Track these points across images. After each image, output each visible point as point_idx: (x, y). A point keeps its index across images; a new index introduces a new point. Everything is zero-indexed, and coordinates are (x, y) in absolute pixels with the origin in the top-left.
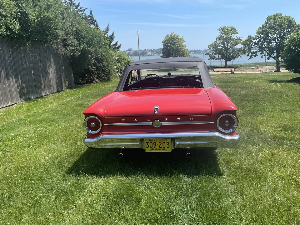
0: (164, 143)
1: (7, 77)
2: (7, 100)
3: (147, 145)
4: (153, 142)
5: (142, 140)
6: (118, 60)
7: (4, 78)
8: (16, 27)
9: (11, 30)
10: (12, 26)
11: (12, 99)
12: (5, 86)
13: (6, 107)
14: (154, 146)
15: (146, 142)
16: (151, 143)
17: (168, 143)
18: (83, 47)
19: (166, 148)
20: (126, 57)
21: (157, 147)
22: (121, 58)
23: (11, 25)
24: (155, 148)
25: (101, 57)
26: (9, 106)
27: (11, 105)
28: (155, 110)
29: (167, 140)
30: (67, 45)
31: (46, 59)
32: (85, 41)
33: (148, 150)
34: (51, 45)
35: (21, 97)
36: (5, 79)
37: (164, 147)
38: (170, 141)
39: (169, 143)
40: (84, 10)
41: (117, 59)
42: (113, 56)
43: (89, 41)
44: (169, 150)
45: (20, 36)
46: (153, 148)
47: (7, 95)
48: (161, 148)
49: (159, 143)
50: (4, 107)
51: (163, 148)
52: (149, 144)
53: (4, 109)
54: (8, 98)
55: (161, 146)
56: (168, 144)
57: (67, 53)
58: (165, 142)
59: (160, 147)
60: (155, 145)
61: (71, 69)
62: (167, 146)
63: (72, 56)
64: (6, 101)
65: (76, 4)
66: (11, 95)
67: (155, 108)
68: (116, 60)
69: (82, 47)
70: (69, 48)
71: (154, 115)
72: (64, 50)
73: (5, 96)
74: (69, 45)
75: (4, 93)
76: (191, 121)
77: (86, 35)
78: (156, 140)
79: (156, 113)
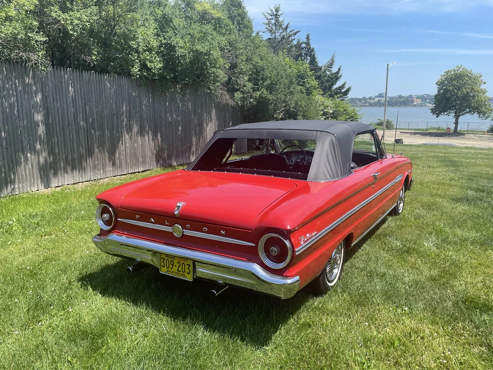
0: (183, 265)
1: (141, 132)
2: (136, 164)
3: (163, 262)
4: (170, 260)
5: (155, 253)
6: (333, 113)
7: (136, 133)
8: (157, 64)
9: (149, 70)
10: (152, 64)
11: (144, 162)
12: (136, 145)
13: (135, 173)
14: (171, 266)
15: (162, 258)
16: (168, 261)
18: (261, 94)
19: (186, 273)
20: (350, 109)
21: (175, 269)
22: (339, 111)
23: (151, 62)
24: (173, 270)
25: (295, 108)
26: (139, 172)
27: (143, 172)
28: (176, 208)
29: (188, 260)
30: (237, 90)
31: (205, 110)
32: (265, 84)
33: (163, 271)
34: (210, 89)
35: (157, 162)
36: (137, 135)
37: (184, 271)
38: (191, 263)
39: (189, 265)
40: (295, 34)
41: (331, 112)
42: (326, 107)
43: (272, 84)
44: (189, 278)
45: (162, 77)
46: (170, 269)
47: (138, 157)
48: (180, 271)
49: (178, 263)
50: (131, 173)
51: (182, 273)
52: (165, 262)
53: (130, 175)
54: (138, 160)
55: (180, 269)
56: (188, 269)
57: (231, 102)
58: (186, 263)
59: (178, 271)
60: (173, 265)
63: (242, 107)
64: (136, 165)
65: (284, 26)
66: (144, 157)
67: (178, 204)
68: (331, 114)
69: (259, 93)
70: (238, 95)
71: (174, 216)
72: (228, 97)
73: (135, 158)
74: (239, 91)
75: (134, 155)
76: (223, 235)
77: (269, 75)
78: (174, 257)
79: (176, 213)
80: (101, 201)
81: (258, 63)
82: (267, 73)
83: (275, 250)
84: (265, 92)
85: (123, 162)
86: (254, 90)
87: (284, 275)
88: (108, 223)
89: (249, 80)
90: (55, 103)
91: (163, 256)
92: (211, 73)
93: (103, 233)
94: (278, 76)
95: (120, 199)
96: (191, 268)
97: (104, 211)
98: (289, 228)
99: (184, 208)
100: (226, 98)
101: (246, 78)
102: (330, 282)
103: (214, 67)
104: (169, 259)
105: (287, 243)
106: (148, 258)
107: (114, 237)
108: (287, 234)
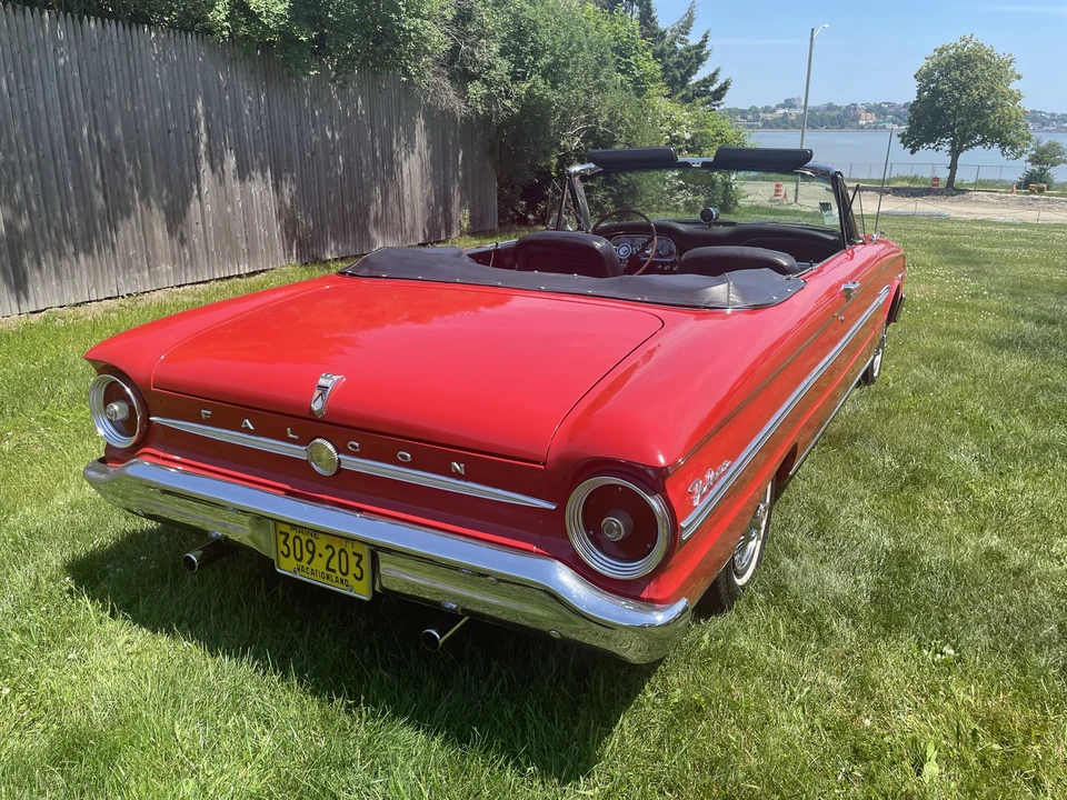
0: (343, 555)
2: (233, 256)
3: (285, 543)
4: (304, 538)
5: (260, 520)
6: (692, 141)
9: (253, 17)
10: (261, 3)
11: (251, 253)
12: (229, 210)
13: (229, 278)
14: (307, 556)
15: (281, 533)
16: (297, 541)
17: (357, 559)
18: (530, 88)
19: (350, 578)
21: (319, 564)
24: (310, 567)
25: (608, 125)
26: (240, 276)
27: (250, 275)
28: (317, 393)
29: (356, 544)
30: (472, 77)
32: (542, 62)
33: (286, 567)
34: (407, 74)
37: (344, 571)
38: (364, 552)
39: (360, 557)
41: (688, 136)
42: (676, 125)
43: (555, 64)
44: (362, 591)
45: (288, 38)
46: (304, 563)
47: (237, 239)
48: (334, 571)
49: (327, 548)
50: (220, 279)
51: (340, 576)
52: (290, 543)
53: (218, 284)
54: (238, 247)
55: (334, 564)
56: (358, 565)
57: (460, 108)
58: (350, 550)
59: (328, 569)
60: (313, 553)
61: (489, 167)
62: (354, 570)
63: (486, 119)
64: (231, 259)
66: (251, 240)
67: (322, 382)
68: (687, 141)
69: (525, 86)
70: (476, 89)
71: (311, 417)
72: (452, 95)
73: (228, 241)
74: (478, 79)
75: (226, 233)
76: (457, 476)
77: (550, 43)
78: (315, 532)
79: (317, 406)
80: (104, 368)
81: (522, 10)
82: (544, 38)
83: (616, 526)
84: (540, 83)
85: (200, 251)
86: (516, 78)
87: (645, 595)
88: (125, 427)
89: (503, 53)
90: (15, 100)
91: (286, 529)
92: (410, 31)
93: (112, 456)
94: (570, 44)
95: (154, 363)
96: (366, 564)
97: (112, 394)
98: (662, 460)
99: (340, 391)
100: (449, 97)
101: (495, 48)
102: (740, 575)
103: (417, 15)
104: (300, 535)
105: (655, 503)
106: (241, 533)
107: (142, 468)
108: (656, 480)
